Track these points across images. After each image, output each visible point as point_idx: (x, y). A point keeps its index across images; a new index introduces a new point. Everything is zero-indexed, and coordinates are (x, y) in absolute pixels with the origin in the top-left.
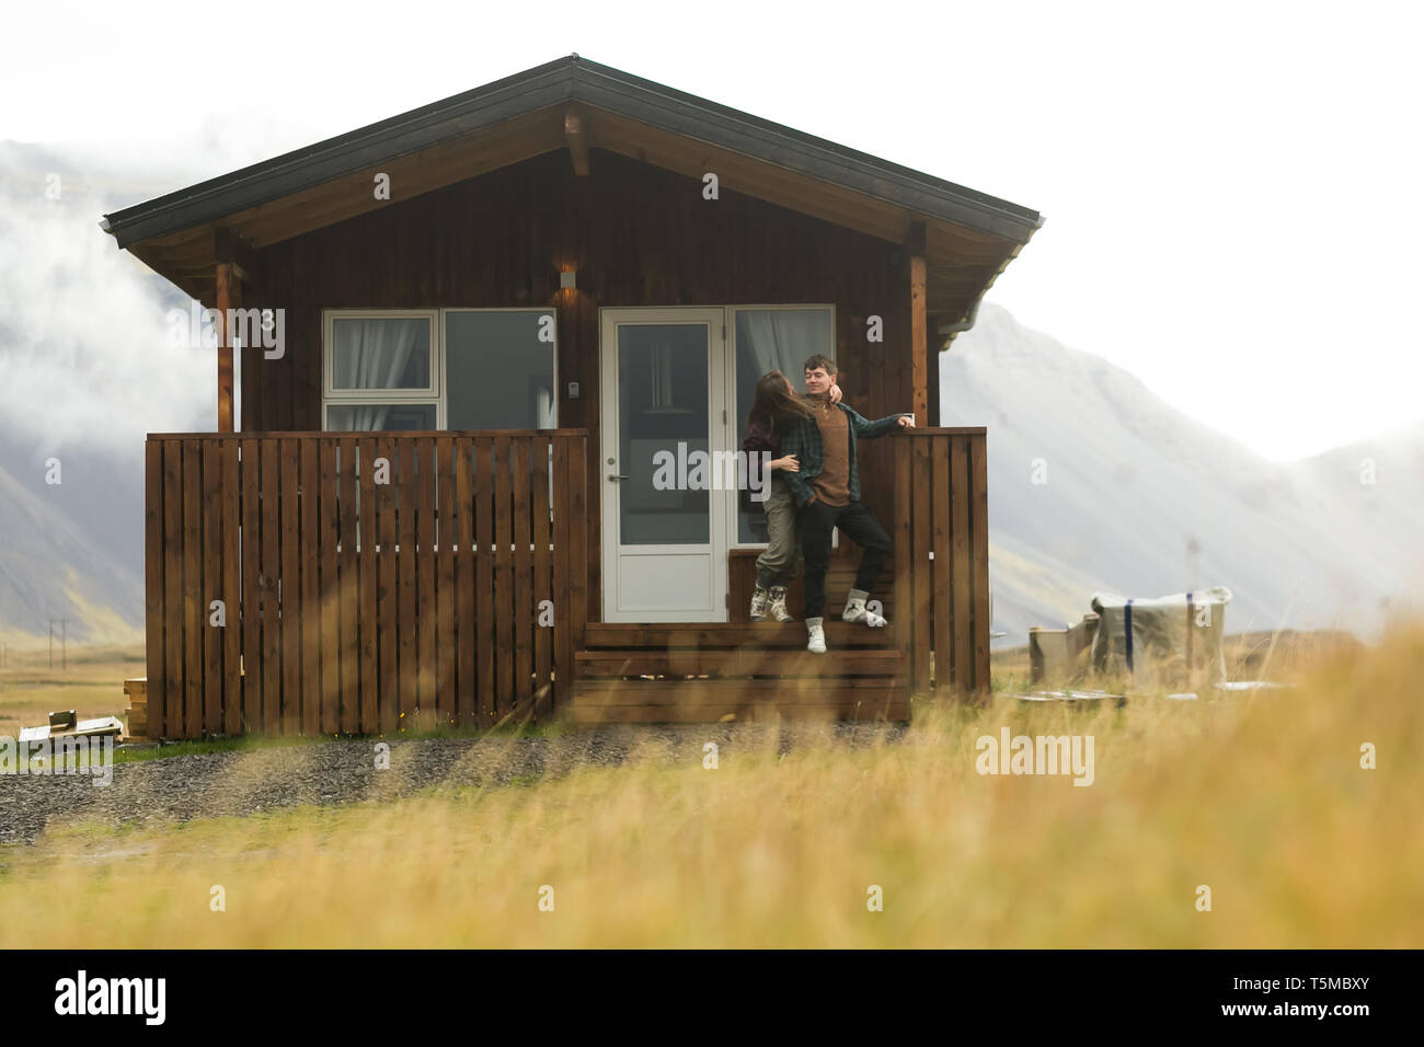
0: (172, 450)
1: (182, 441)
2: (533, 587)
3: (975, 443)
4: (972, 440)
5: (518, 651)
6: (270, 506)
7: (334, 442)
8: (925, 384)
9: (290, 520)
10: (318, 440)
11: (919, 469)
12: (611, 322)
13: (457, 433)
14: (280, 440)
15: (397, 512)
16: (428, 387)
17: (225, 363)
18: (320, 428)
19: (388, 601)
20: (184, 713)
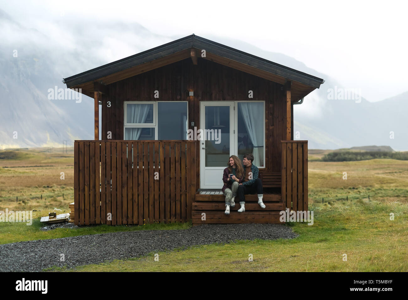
0: (81, 144)
1: (84, 142)
2: (181, 184)
3: (304, 145)
4: (304, 144)
5: (177, 202)
6: (108, 160)
7: (126, 143)
8: (290, 126)
9: (114, 165)
10: (122, 142)
11: (288, 152)
12: (203, 105)
13: (160, 141)
14: (111, 142)
15: (143, 162)
16: (153, 123)
17: (97, 119)
18: (123, 139)
19: (141, 187)
20: (85, 218)
